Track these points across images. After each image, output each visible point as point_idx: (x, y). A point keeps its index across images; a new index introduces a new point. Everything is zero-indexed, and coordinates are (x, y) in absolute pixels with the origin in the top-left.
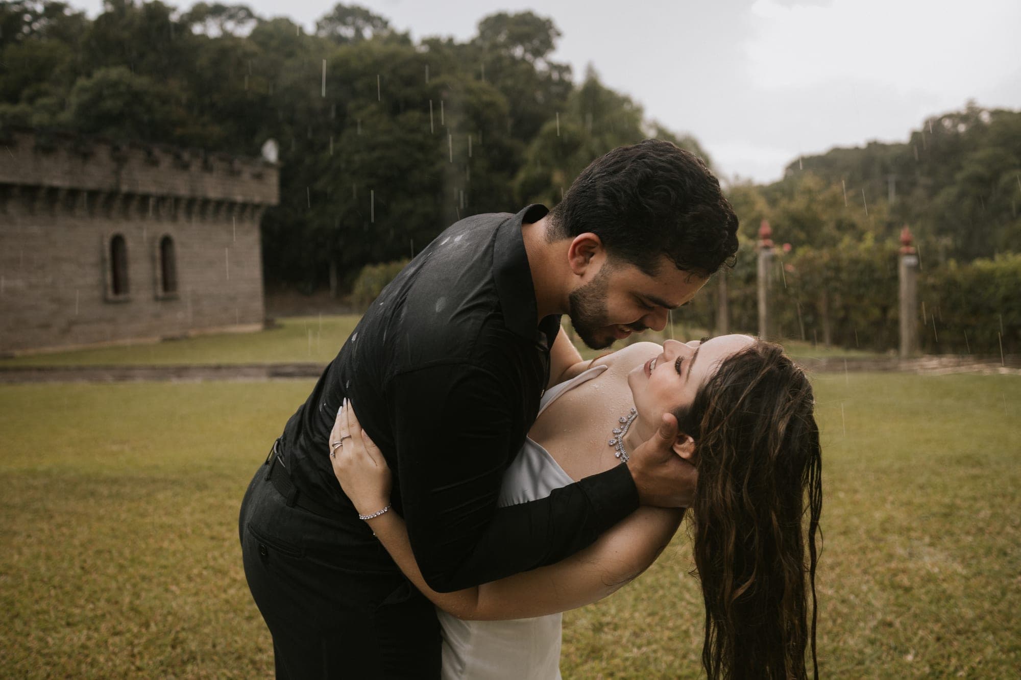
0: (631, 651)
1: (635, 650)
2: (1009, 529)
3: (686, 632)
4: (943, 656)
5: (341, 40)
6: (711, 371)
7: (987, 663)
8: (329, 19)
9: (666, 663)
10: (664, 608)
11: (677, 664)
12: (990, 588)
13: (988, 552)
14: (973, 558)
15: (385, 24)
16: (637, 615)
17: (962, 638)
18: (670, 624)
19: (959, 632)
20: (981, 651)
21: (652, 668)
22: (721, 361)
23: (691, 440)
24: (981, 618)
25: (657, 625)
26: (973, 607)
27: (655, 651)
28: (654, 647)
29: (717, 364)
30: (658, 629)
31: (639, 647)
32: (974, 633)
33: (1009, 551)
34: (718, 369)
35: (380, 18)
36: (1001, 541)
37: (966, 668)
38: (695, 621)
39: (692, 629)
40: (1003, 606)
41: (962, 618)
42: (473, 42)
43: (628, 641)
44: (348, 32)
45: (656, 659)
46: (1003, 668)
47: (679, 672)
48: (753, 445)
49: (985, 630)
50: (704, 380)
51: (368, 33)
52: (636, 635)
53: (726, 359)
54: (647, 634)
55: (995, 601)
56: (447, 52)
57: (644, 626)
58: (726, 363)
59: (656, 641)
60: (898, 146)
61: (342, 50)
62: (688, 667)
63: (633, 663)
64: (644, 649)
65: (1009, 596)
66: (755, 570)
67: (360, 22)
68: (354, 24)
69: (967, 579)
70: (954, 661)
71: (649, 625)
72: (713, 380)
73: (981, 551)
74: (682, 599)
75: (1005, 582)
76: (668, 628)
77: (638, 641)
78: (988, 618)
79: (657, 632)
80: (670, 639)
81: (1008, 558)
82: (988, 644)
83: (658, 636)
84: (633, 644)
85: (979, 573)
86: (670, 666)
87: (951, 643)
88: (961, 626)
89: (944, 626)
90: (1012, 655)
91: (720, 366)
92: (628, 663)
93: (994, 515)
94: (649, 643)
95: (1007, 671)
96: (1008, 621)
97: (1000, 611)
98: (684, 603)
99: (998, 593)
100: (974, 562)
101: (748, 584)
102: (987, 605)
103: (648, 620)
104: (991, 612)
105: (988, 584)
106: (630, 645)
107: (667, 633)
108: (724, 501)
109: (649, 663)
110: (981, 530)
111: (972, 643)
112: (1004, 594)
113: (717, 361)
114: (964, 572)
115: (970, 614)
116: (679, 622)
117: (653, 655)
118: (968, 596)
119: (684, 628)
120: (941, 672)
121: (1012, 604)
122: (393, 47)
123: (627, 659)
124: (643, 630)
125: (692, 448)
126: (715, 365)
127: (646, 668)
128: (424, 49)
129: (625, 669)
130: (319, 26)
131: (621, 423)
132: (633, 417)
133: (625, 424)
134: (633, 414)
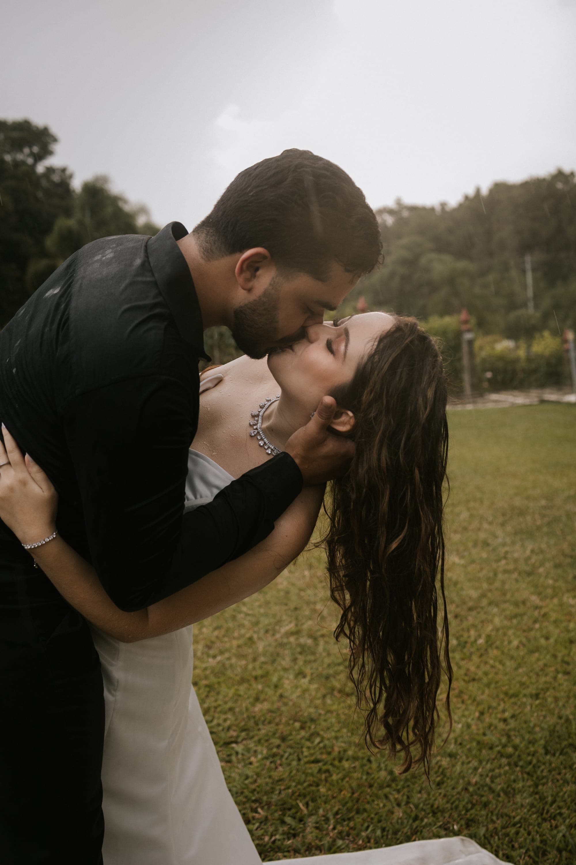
0: (208, 662)
1: (211, 660)
2: (486, 526)
3: (251, 639)
4: (463, 629)
6: (368, 349)
7: (498, 630)
9: (241, 667)
10: (226, 621)
11: (250, 666)
12: (484, 572)
13: (475, 544)
14: (465, 550)
16: (204, 630)
17: (474, 613)
18: (236, 634)
19: (470, 609)
20: (491, 621)
21: (229, 673)
22: (376, 339)
23: (350, 414)
24: (483, 595)
25: (224, 636)
26: (476, 589)
27: (229, 659)
28: (227, 655)
29: (373, 342)
30: (226, 639)
31: (214, 657)
32: (482, 608)
33: (490, 541)
34: (375, 347)
36: (482, 535)
37: (484, 636)
38: (256, 629)
39: (255, 636)
40: (497, 584)
41: (470, 598)
43: (203, 653)
45: (231, 666)
46: (510, 632)
47: (254, 673)
48: (409, 412)
49: (490, 604)
50: (362, 358)
52: (209, 647)
53: (380, 337)
54: (218, 644)
55: (490, 581)
57: (213, 639)
58: (381, 339)
59: (227, 650)
62: (261, 668)
63: (212, 672)
64: (219, 658)
65: (500, 576)
66: (407, 524)
69: (465, 566)
70: (473, 633)
71: (217, 637)
72: (371, 357)
73: (470, 545)
74: (240, 612)
75: (494, 565)
76: (234, 638)
77: (212, 652)
78: (489, 595)
79: (226, 642)
80: (239, 646)
81: (491, 548)
82: (494, 615)
83: (227, 645)
84: (208, 656)
85: (473, 562)
86: (245, 668)
87: (466, 618)
88: (470, 604)
89: (457, 606)
90: (515, 621)
91: (376, 343)
92: (208, 672)
93: (472, 516)
94: (221, 653)
95: (514, 634)
96: (505, 594)
97: (497, 589)
98: (242, 615)
99: (491, 574)
100: (466, 554)
101: (401, 537)
102: (485, 586)
103: (216, 633)
104: (490, 590)
105: (482, 569)
106: (205, 656)
107: (235, 643)
108: (379, 466)
109: (226, 669)
110: (465, 529)
111: (483, 616)
112: (495, 574)
113: (372, 339)
114: (462, 562)
115: (474, 594)
116: (243, 631)
117: (227, 663)
118: (470, 580)
119: (248, 636)
120: (466, 642)
121: (504, 582)
123: (205, 669)
124: (212, 642)
125: (352, 421)
126: (371, 343)
127: (224, 674)
129: (206, 677)
131: (253, 416)
132: (264, 409)
133: (258, 416)
134: (262, 407)
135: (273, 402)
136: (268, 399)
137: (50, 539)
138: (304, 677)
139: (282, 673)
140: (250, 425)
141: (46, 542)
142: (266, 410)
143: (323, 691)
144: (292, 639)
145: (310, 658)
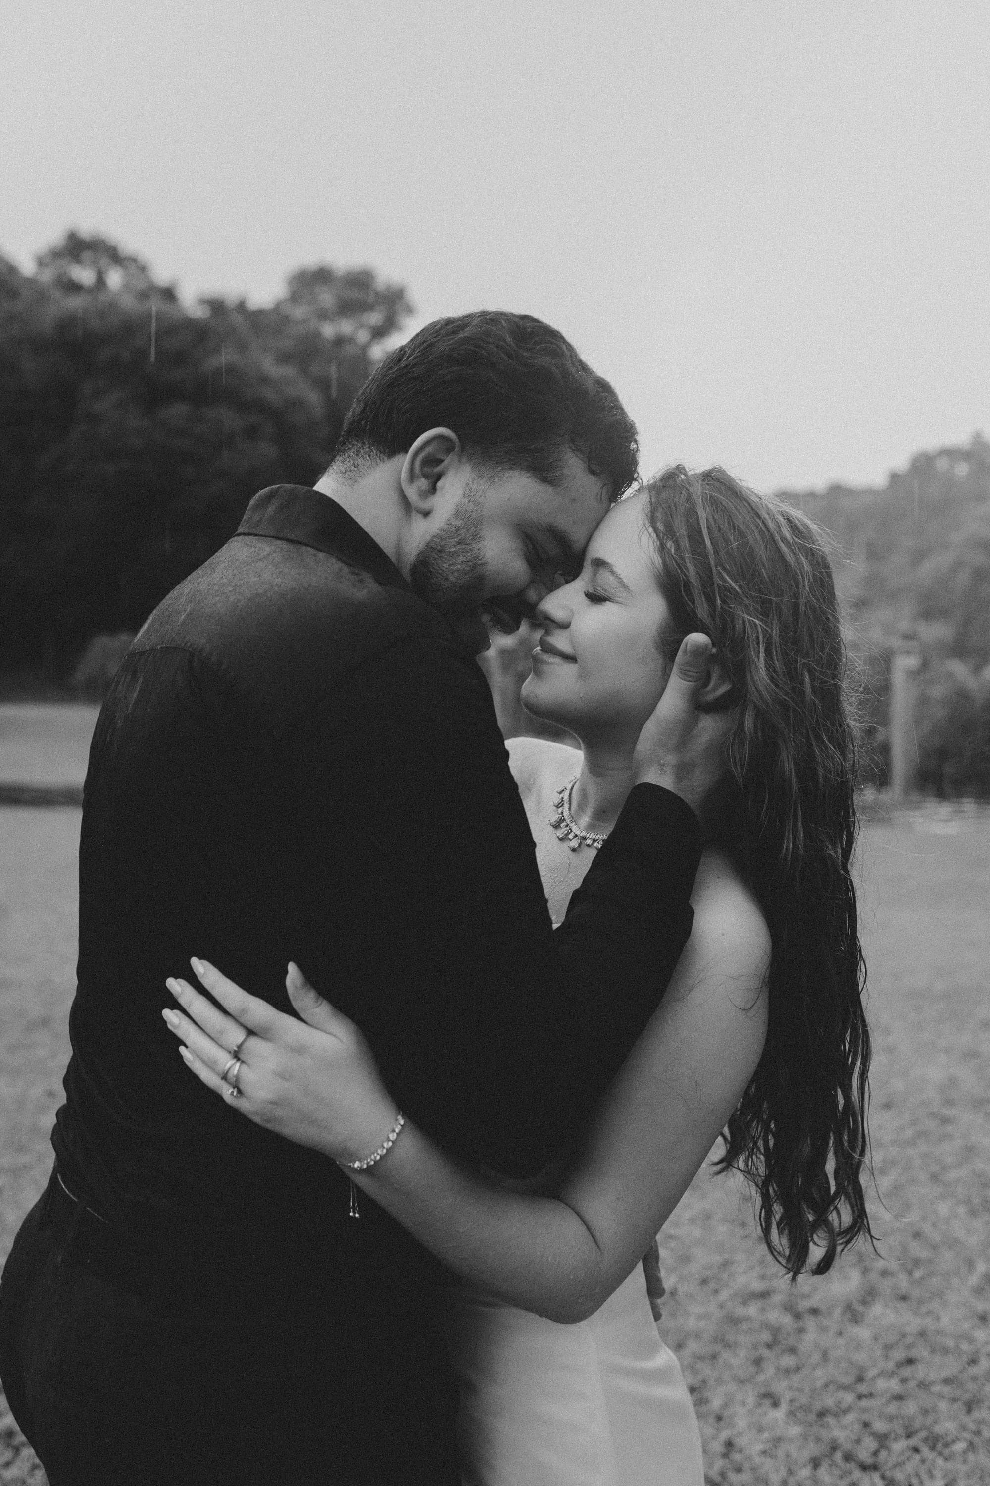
5: (74, 287)
8: (56, 254)
15: (143, 269)
35: (134, 260)
42: (277, 307)
44: (84, 275)
51: (115, 279)
56: (237, 320)
60: (870, 492)
61: (75, 303)
67: (104, 261)
68: (95, 263)
122: (155, 305)
128: (198, 312)
130: (41, 263)
131: (556, 826)
132: (566, 806)
133: (562, 820)
134: (560, 805)
135: (572, 789)
136: (559, 790)
137: (397, 1130)
138: (776, 1404)
139: (732, 1387)
140: (561, 839)
141: (392, 1142)
142: (570, 804)
143: (812, 1450)
144: (752, 1310)
145: (788, 1361)
